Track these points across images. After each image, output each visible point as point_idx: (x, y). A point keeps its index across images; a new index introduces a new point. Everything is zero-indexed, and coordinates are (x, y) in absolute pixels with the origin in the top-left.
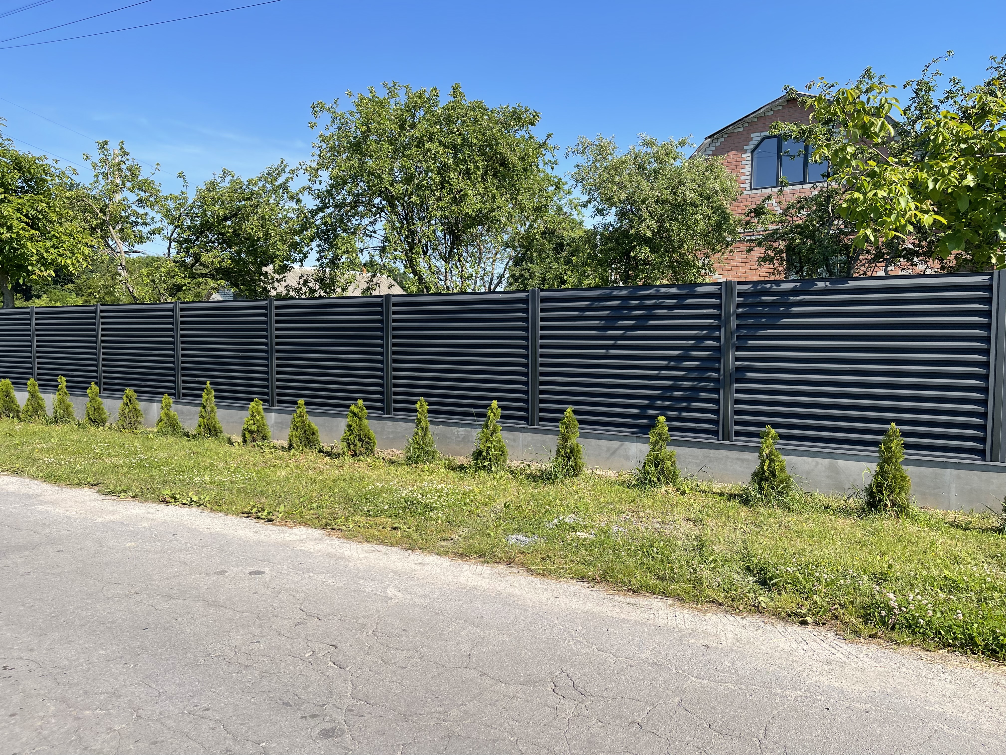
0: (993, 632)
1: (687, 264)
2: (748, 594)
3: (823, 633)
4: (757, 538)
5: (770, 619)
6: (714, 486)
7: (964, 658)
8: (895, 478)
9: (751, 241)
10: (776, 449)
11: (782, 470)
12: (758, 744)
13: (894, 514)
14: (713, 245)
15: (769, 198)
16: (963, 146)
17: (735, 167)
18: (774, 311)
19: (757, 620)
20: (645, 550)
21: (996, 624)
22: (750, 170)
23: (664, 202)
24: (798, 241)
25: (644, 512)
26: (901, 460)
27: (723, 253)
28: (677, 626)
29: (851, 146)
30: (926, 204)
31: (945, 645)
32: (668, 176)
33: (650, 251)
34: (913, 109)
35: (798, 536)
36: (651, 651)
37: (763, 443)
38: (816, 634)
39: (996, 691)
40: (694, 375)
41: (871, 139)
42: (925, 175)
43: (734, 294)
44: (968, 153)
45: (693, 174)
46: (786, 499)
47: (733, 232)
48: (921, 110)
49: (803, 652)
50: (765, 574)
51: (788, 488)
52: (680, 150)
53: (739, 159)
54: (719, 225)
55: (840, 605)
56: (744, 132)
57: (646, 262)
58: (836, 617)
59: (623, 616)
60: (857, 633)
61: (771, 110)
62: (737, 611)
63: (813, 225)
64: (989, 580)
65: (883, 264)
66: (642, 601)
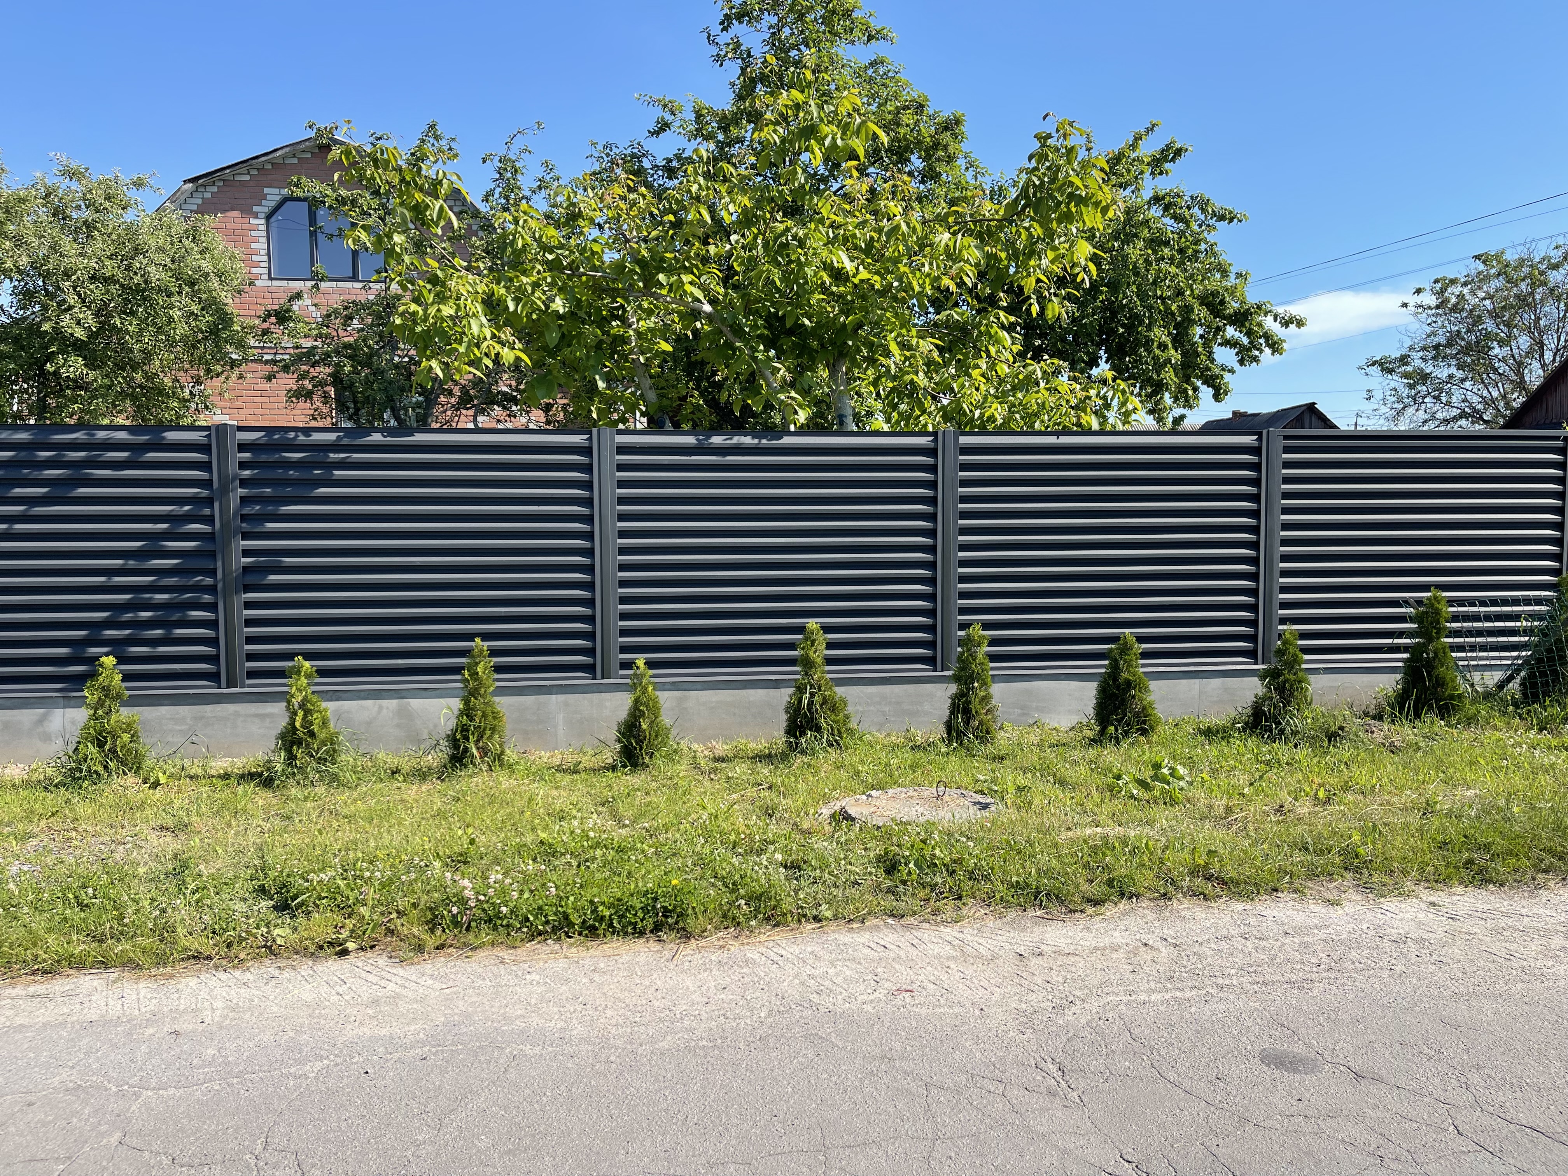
0: (592, 902)
1: (161, 392)
2: (255, 931)
3: (371, 961)
4: (282, 836)
5: (290, 961)
6: (214, 764)
7: (557, 947)
8: (484, 715)
9: (274, 362)
10: (313, 692)
11: (325, 723)
12: (253, 1162)
13: (485, 768)
14: (207, 363)
15: (299, 295)
16: (550, 257)
17: (240, 237)
18: (305, 475)
19: (269, 967)
20: (71, 896)
21: (595, 890)
22: (265, 246)
23: (108, 280)
24: (348, 369)
25: (75, 829)
26: (492, 689)
27: (227, 379)
28: (124, 1014)
29: (399, 233)
30: (504, 332)
31: (535, 935)
32: (114, 237)
33: (86, 365)
34: (497, 195)
35: (350, 822)
36: (73, 1067)
37: (291, 686)
38: (360, 964)
39: (592, 981)
40: (173, 580)
41: (428, 228)
42: (503, 291)
43: (232, 448)
44: (554, 266)
45: (161, 239)
46: (333, 769)
47: (240, 345)
48: (507, 198)
49: (337, 997)
50: (288, 892)
51: (334, 751)
52: (133, 195)
53: (245, 226)
54: (214, 332)
55: (398, 912)
56: (251, 183)
57: (78, 384)
58: (391, 932)
59: (18, 1021)
60: (420, 948)
61: (294, 155)
62: (236, 961)
63: (369, 347)
64: (592, 834)
65: (471, 412)
66: (58, 985)
